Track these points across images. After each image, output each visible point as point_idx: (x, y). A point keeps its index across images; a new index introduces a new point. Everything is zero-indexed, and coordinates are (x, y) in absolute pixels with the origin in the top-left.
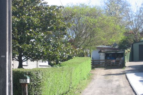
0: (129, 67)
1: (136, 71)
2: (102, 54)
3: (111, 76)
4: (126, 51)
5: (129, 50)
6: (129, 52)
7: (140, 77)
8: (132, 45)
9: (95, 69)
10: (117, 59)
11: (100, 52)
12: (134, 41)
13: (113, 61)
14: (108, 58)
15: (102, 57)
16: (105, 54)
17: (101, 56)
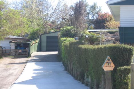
0: (34, 56)
1: (38, 61)
2: (12, 44)
3: (13, 65)
4: (33, 42)
5: (37, 41)
6: (37, 42)
7: (38, 66)
8: (41, 36)
9: (3, 58)
10: (26, 49)
11: (11, 42)
12: (44, 32)
13: (19, 51)
14: (19, 48)
15: (13, 47)
16: (16, 44)
17: (11, 46)
